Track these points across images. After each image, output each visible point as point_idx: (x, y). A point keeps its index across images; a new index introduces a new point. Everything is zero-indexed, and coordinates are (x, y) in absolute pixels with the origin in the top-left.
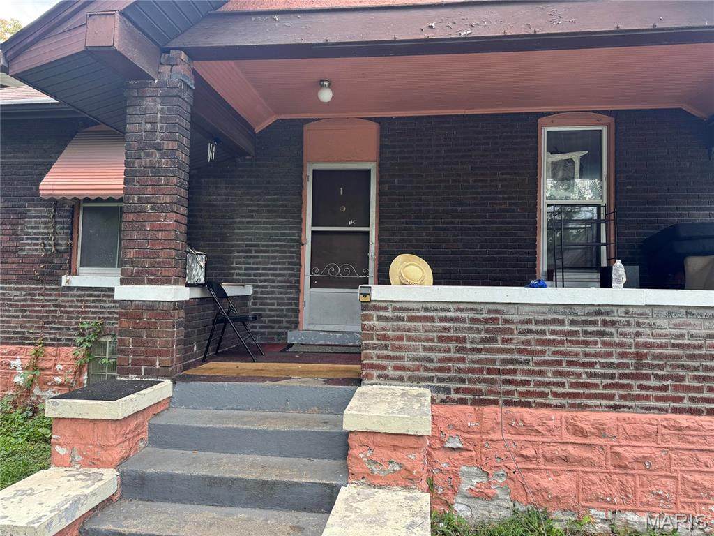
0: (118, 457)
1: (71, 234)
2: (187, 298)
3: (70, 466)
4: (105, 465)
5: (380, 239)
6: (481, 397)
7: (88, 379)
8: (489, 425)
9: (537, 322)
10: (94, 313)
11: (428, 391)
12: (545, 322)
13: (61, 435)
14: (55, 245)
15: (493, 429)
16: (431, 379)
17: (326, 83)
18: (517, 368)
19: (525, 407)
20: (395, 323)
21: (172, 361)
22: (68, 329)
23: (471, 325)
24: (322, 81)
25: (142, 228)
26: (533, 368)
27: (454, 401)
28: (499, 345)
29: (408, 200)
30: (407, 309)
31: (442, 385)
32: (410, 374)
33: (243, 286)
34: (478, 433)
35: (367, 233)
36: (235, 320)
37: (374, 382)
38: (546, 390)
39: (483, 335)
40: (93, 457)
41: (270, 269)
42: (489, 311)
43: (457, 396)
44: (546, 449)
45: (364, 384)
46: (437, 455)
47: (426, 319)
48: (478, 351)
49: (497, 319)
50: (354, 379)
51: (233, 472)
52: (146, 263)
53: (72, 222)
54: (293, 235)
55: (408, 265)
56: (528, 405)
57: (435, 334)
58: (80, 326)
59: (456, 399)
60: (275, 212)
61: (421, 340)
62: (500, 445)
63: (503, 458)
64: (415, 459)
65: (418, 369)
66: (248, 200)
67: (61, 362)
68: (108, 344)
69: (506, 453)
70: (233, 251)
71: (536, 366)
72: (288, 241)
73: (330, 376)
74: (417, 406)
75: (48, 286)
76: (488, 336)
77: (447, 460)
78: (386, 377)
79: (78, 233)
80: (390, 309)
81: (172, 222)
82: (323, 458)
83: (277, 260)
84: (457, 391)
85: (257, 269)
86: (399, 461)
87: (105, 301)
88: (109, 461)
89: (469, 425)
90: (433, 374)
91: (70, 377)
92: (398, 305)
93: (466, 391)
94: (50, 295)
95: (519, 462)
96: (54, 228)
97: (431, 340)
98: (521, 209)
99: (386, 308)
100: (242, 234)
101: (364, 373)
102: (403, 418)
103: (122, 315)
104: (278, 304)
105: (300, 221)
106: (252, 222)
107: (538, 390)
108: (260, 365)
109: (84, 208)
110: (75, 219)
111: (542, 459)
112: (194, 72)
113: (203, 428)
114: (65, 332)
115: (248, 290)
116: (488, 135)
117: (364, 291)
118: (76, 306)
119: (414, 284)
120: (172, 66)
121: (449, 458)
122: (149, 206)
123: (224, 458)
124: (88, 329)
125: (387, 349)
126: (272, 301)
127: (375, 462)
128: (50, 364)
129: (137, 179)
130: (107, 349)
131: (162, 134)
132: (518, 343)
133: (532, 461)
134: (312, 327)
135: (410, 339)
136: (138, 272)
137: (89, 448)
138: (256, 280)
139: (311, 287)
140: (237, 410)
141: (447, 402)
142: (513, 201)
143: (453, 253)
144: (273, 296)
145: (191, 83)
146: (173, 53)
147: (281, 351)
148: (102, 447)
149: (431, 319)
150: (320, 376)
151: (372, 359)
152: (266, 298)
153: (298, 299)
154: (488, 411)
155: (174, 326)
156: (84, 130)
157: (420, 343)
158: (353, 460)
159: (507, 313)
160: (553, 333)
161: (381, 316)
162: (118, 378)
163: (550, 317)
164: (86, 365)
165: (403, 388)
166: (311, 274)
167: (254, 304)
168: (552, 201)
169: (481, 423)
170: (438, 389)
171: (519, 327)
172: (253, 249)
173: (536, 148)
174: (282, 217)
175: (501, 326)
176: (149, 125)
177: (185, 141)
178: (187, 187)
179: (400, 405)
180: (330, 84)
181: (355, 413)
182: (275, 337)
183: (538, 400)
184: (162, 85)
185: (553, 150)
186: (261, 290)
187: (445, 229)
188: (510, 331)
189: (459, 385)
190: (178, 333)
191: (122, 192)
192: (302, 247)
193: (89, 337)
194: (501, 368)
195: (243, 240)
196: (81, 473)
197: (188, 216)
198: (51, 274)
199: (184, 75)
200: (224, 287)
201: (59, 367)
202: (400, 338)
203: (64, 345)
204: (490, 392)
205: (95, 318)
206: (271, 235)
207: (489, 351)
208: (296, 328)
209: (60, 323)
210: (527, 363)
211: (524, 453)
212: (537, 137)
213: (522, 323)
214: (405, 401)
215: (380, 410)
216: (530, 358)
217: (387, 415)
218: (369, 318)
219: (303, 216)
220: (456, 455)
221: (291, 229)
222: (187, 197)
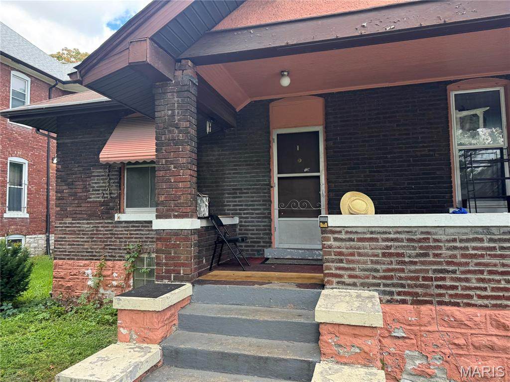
0: (160, 336)
1: (120, 187)
2: (199, 227)
3: (129, 342)
4: (152, 342)
5: (328, 181)
6: (418, 298)
7: (133, 283)
8: (426, 319)
9: (461, 241)
10: (136, 238)
11: (376, 294)
12: (468, 240)
13: (123, 321)
14: (110, 194)
15: (429, 323)
16: (378, 285)
17: (286, 73)
18: (446, 276)
19: (455, 306)
20: (348, 243)
21: (191, 271)
22: (120, 249)
23: (408, 244)
24: (283, 72)
25: (169, 181)
26: (459, 276)
27: (397, 301)
28: (431, 259)
29: (349, 151)
30: (356, 232)
31: (387, 289)
32: (362, 281)
33: (233, 217)
34: (418, 326)
35: (318, 177)
36: (230, 241)
37: (334, 286)
38: (471, 293)
39: (418, 251)
40: (144, 336)
41: (250, 205)
42: (422, 233)
43: (399, 298)
44: (475, 339)
45: (327, 288)
46: (386, 342)
47: (371, 239)
48: (415, 263)
49: (428, 239)
50: (319, 284)
51: (238, 349)
52: (172, 204)
53: (120, 179)
54: (265, 180)
55: (354, 200)
56: (457, 305)
57: (380, 251)
58: (127, 247)
59: (399, 300)
60: (252, 165)
61: (369, 256)
62: (437, 335)
63: (439, 345)
64: (371, 344)
65: (368, 278)
66: (233, 158)
67: (116, 272)
68: (145, 259)
69: (441, 341)
70: (225, 194)
71: (462, 274)
72: (262, 185)
73: (300, 281)
74: (370, 305)
75: (106, 221)
76: (422, 252)
77: (394, 346)
78: (343, 283)
79: (124, 185)
80: (343, 233)
81: (187, 175)
82: (300, 342)
83: (255, 199)
84: (399, 294)
85: (241, 205)
86: (358, 346)
87: (143, 230)
88: (154, 339)
89: (410, 319)
90: (379, 281)
91: (122, 281)
92: (349, 230)
93: (405, 294)
94: (108, 227)
95: (452, 349)
96: (109, 182)
97: (377, 256)
98: (438, 154)
99: (340, 232)
100: (230, 182)
101: (326, 280)
102: (360, 314)
103: (158, 239)
104: (257, 230)
105: (270, 171)
106: (237, 173)
107: (465, 293)
108: (249, 273)
109: (127, 169)
110: (122, 176)
111: (471, 347)
112: (197, 74)
113: (214, 317)
114: (118, 251)
115: (236, 220)
116: (407, 100)
117: (322, 219)
118: (124, 234)
119: (361, 214)
120: (183, 71)
121: (395, 345)
122: (172, 166)
123: (230, 339)
124: (132, 249)
125: (343, 263)
126: (252, 228)
127: (340, 346)
128: (109, 273)
129: (164, 148)
130: (145, 262)
131: (179, 117)
132: (446, 257)
133: (462, 348)
134: (281, 246)
135: (360, 255)
136: (167, 210)
137: (141, 330)
138: (241, 213)
139: (279, 217)
140: (236, 305)
141: (391, 302)
142: (431, 149)
143: (386, 189)
144: (253, 224)
145: (195, 81)
146: (183, 62)
147: (261, 263)
148: (149, 329)
149: (376, 240)
150: (292, 282)
151: (331, 269)
152: (248, 226)
153: (270, 226)
154: (424, 308)
155: (191, 246)
156: (125, 117)
157: (368, 258)
158: (324, 344)
159: (436, 234)
160: (474, 248)
161: (336, 238)
162: (157, 283)
163: (471, 237)
164: (132, 273)
165: (356, 291)
166: (279, 208)
167: (240, 230)
168: (463, 146)
169: (420, 318)
170: (384, 293)
171: (446, 244)
172: (238, 191)
173: (446, 108)
174: (256, 169)
175: (432, 244)
176: (170, 112)
177: (194, 121)
178: (196, 152)
179: (357, 304)
180: (288, 74)
181: (324, 309)
182: (256, 253)
183: (465, 301)
184: (177, 84)
185: (460, 108)
186: (244, 220)
187: (378, 172)
188: (440, 248)
189: (400, 290)
190: (194, 251)
191: (154, 157)
192: (271, 189)
193: (132, 254)
194: (434, 276)
195: (231, 186)
196: (137, 347)
197: (198, 171)
198: (108, 213)
199: (191, 76)
200: (221, 219)
201: (115, 275)
202: (352, 254)
203: (117, 260)
204: (426, 295)
205: (136, 242)
206: (250, 181)
207: (423, 263)
208: (270, 246)
209: (115, 245)
210: (454, 272)
211: (456, 342)
212: (446, 99)
213: (448, 241)
214: (359, 301)
215: (342, 308)
216: (457, 268)
217: (348, 312)
218: (328, 239)
219: (271, 168)
220: (400, 342)
221: (264, 176)
222: (196, 158)
